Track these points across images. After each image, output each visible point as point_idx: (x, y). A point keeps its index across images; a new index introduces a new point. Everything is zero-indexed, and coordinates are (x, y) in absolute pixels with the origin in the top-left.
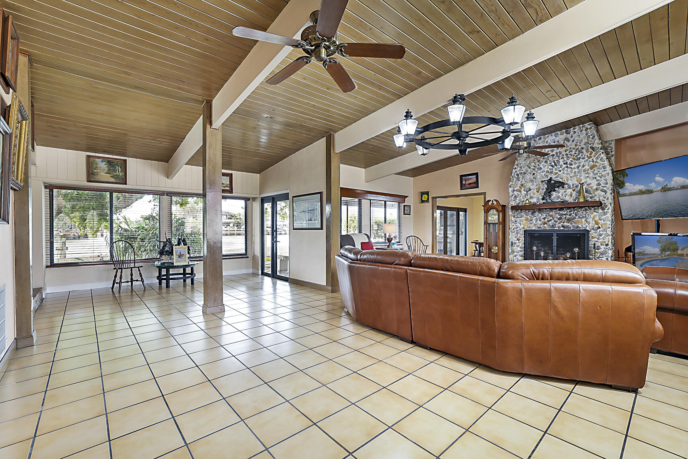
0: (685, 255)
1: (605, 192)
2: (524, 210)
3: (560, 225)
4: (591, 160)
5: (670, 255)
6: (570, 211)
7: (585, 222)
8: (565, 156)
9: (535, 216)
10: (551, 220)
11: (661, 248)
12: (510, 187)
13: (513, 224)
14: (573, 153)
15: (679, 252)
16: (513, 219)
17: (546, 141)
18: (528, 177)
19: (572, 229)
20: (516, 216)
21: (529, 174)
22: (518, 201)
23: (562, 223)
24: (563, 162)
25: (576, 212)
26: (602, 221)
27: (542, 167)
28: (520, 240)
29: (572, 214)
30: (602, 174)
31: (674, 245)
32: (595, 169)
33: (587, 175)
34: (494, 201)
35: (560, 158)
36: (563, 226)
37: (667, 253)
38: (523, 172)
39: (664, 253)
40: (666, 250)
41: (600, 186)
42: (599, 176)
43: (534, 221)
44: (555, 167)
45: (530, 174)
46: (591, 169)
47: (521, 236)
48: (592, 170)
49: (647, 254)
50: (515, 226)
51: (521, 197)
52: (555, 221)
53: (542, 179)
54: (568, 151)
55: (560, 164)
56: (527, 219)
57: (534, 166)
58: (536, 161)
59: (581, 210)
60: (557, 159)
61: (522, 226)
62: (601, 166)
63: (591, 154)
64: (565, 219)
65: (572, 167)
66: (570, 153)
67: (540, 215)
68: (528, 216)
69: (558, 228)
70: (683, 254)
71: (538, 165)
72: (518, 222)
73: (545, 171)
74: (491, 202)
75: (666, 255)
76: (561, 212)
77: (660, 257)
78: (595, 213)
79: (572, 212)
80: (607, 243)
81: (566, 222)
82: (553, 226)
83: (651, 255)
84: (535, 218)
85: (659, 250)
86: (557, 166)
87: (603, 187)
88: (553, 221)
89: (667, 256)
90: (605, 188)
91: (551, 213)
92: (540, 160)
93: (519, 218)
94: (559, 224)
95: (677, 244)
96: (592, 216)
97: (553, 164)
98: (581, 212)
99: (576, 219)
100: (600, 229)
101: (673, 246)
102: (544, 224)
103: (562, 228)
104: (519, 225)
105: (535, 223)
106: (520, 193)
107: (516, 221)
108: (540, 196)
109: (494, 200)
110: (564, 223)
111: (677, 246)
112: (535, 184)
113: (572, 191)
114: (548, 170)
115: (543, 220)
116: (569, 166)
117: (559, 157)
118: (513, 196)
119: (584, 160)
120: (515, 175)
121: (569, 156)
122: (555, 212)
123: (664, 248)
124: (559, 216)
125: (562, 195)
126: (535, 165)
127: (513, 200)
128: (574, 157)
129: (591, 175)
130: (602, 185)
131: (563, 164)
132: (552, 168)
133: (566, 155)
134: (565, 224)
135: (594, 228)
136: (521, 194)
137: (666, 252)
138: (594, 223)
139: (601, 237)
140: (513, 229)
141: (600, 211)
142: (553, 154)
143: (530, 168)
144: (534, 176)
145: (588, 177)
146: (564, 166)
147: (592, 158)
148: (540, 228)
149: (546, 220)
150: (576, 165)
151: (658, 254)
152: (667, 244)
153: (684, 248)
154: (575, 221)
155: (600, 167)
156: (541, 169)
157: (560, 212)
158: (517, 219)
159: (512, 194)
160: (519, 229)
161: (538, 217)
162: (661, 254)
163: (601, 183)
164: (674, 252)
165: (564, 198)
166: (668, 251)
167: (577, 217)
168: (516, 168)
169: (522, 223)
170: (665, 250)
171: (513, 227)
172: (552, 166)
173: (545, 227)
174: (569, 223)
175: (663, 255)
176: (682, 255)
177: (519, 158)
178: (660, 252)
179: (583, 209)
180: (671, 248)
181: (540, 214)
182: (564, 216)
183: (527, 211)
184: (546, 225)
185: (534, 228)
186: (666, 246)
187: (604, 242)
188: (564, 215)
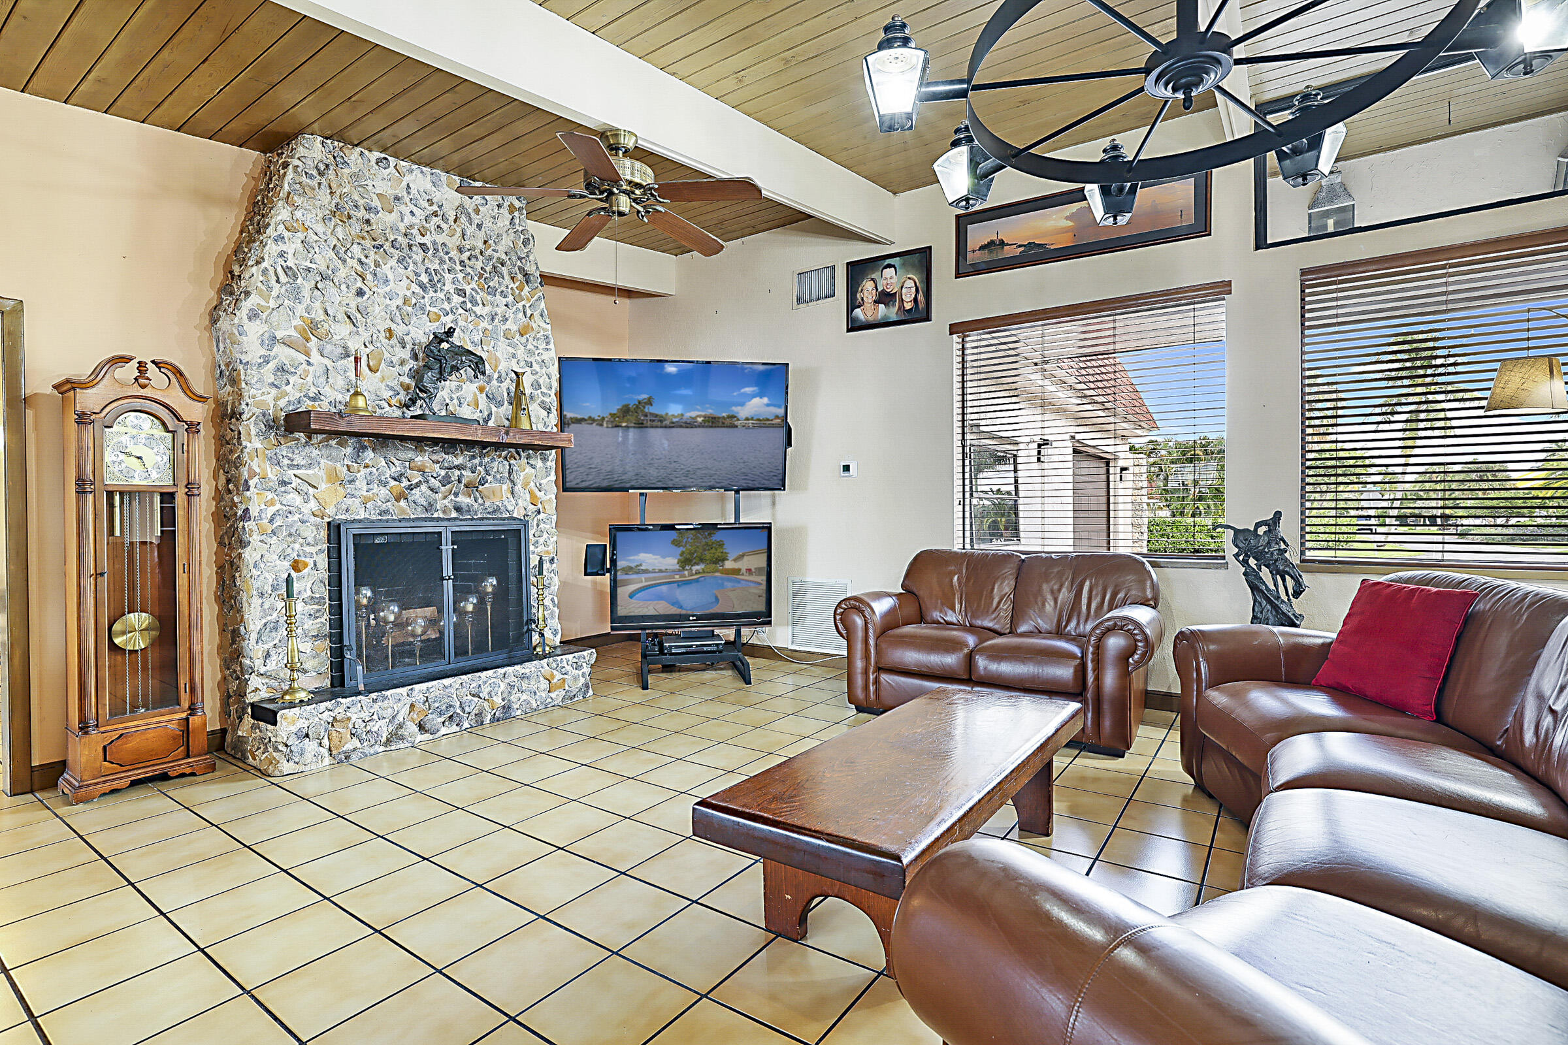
0: (744, 571)
1: (549, 411)
2: (320, 437)
3: (446, 502)
4: (520, 305)
5: (704, 572)
6: (473, 457)
7: (509, 495)
8: (458, 268)
9: (366, 467)
10: (418, 485)
11: (680, 558)
12: (253, 316)
13: (270, 495)
14: (479, 265)
15: (729, 565)
16: (272, 473)
17: (404, 184)
18: (340, 298)
19: (479, 516)
20: (286, 461)
21: (343, 287)
22: (292, 393)
23: (452, 497)
24: (453, 283)
25: (486, 459)
26: (543, 493)
27: (390, 276)
28: (306, 565)
29: (478, 468)
30: (543, 357)
31: (716, 549)
32: (528, 336)
33: (511, 350)
34: (150, 366)
35: (445, 267)
36: (458, 509)
37: (695, 568)
38: (313, 266)
39: (687, 568)
40: (694, 561)
41: (539, 391)
42: (538, 363)
43: (361, 484)
44: (431, 294)
45: (348, 287)
46: (522, 335)
47: (308, 549)
48: (523, 340)
49: (646, 571)
50: (278, 506)
51: (310, 379)
52: (432, 490)
53: (388, 321)
54: (468, 254)
55: (446, 288)
56: (333, 477)
57: (360, 261)
58: (368, 243)
59: (500, 456)
60: (436, 266)
61: (313, 505)
62: (541, 333)
63: (521, 289)
64: (460, 481)
65: (478, 310)
66: (471, 263)
67: (383, 463)
68: (338, 465)
69: (444, 512)
70: (740, 570)
71: (377, 264)
72: (293, 485)
73: (401, 294)
74: (129, 372)
75: (694, 572)
76: (449, 457)
77: (677, 577)
78: (529, 470)
79: (477, 461)
80: (552, 555)
81: (464, 494)
82: (430, 507)
83: (655, 572)
84: (363, 471)
85: (676, 561)
86: (435, 291)
87: (544, 394)
88: (424, 487)
89: (696, 573)
90: (547, 400)
91: (420, 458)
92: (382, 246)
93: (298, 467)
94: (445, 497)
95: (725, 547)
96: (522, 474)
97: (424, 278)
98: (499, 465)
99: (487, 485)
100: (542, 516)
101: (713, 551)
102: (397, 500)
103: (454, 515)
104: (298, 500)
105: (365, 494)
106: (302, 358)
107: (284, 483)
108: (383, 386)
109: (153, 362)
110: (456, 495)
111: (724, 551)
112: (365, 336)
113: (478, 393)
114: (408, 293)
115: (393, 483)
116: (469, 305)
117: (442, 262)
118: (272, 366)
119: (504, 301)
120: (279, 269)
121: (468, 270)
122: (434, 457)
123: (688, 556)
124: (443, 473)
125: (452, 399)
126: (364, 259)
127: (273, 385)
128: (482, 281)
129: (520, 352)
130: (544, 389)
131: (452, 291)
132: (418, 290)
133: (462, 262)
134: (464, 500)
135: (529, 514)
136: (309, 364)
137: (692, 566)
138: (528, 499)
139: (541, 540)
140: (271, 521)
141: (539, 464)
142: (424, 244)
143: (344, 261)
144: (359, 299)
145: (514, 356)
146: (457, 299)
147: (523, 303)
148: (387, 512)
149: (405, 483)
150: (487, 309)
151: (674, 571)
152: (698, 547)
153: (742, 556)
154: (485, 493)
155: (538, 335)
156: (387, 281)
157: (447, 456)
158: (291, 472)
159: (263, 352)
160: (297, 517)
161: (374, 470)
162: (679, 571)
163: (541, 381)
164: (714, 565)
165: (458, 408)
166: (698, 564)
167: (489, 478)
168: (281, 238)
169: (312, 490)
170: (691, 561)
171: (271, 511)
172: (422, 286)
173: (403, 511)
174: (470, 496)
175: (686, 573)
176: (737, 571)
177: (298, 200)
178: (677, 567)
179: (504, 454)
180: (708, 555)
181: (382, 459)
182: (457, 473)
183: (333, 443)
184: (403, 503)
185: (362, 515)
186: (695, 551)
187: (548, 552)
188: (458, 467)
